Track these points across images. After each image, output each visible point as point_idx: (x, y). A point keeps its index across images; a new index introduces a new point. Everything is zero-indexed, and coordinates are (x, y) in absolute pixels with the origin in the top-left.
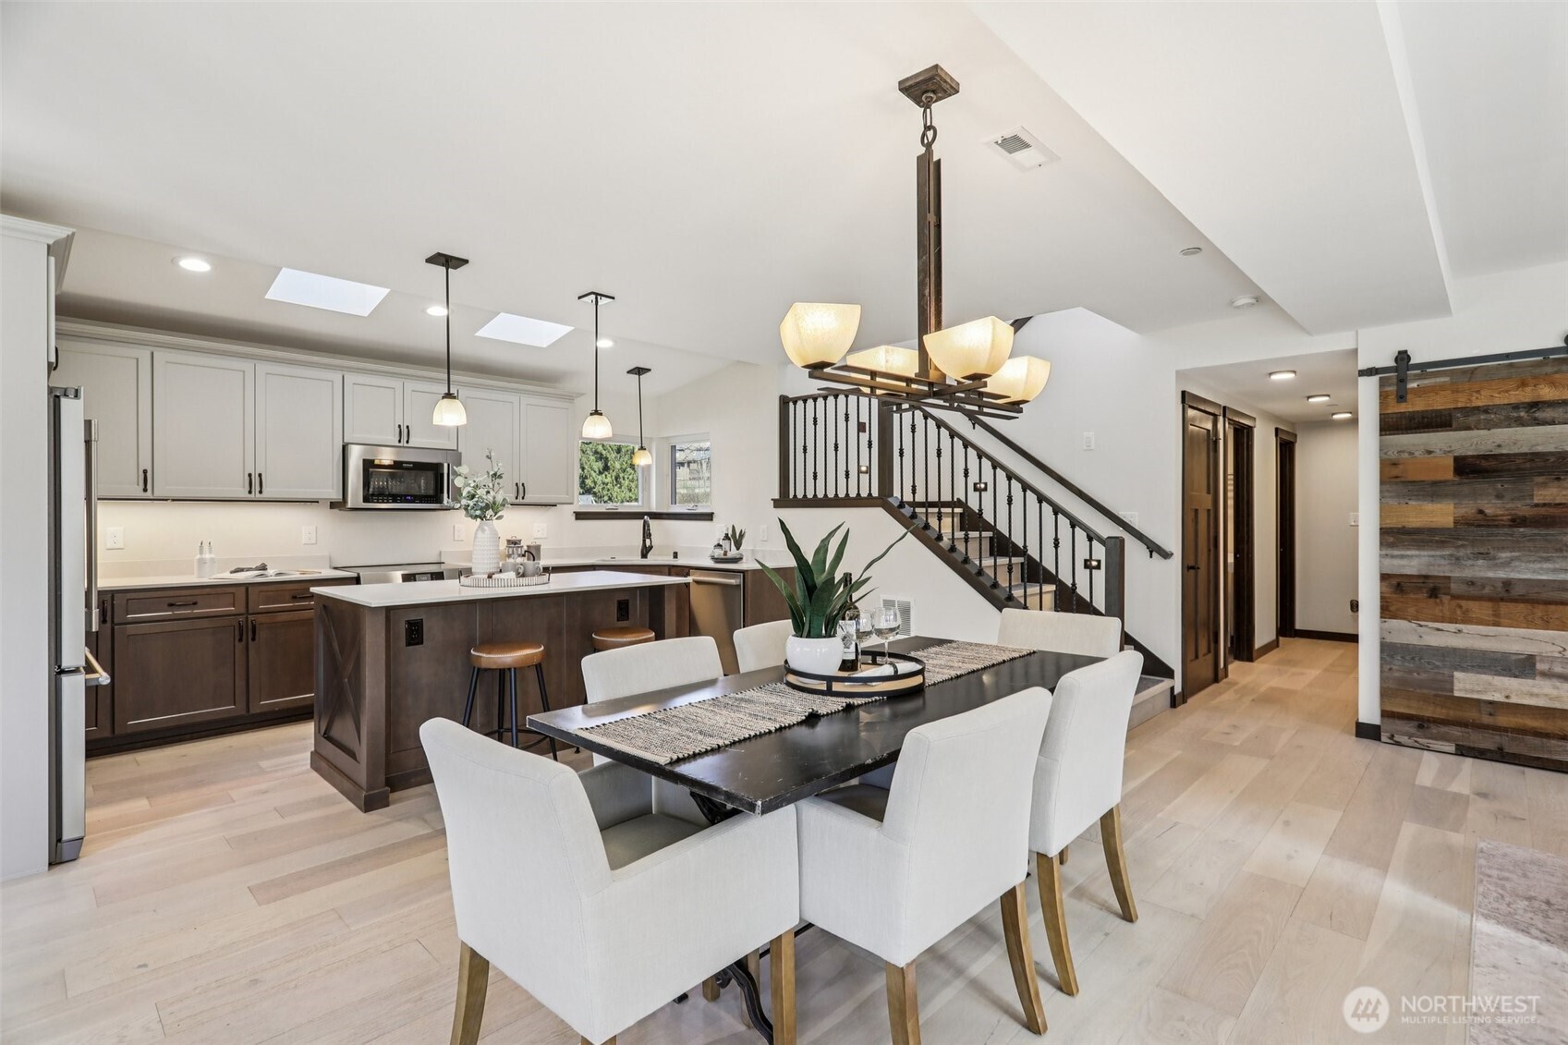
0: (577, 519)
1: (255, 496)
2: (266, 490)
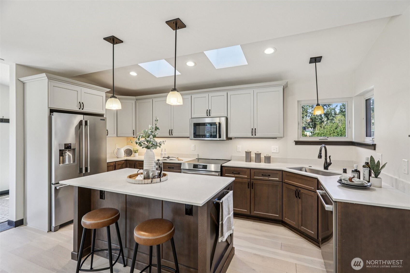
0: (296, 144)
1: (171, 136)
2: (173, 134)
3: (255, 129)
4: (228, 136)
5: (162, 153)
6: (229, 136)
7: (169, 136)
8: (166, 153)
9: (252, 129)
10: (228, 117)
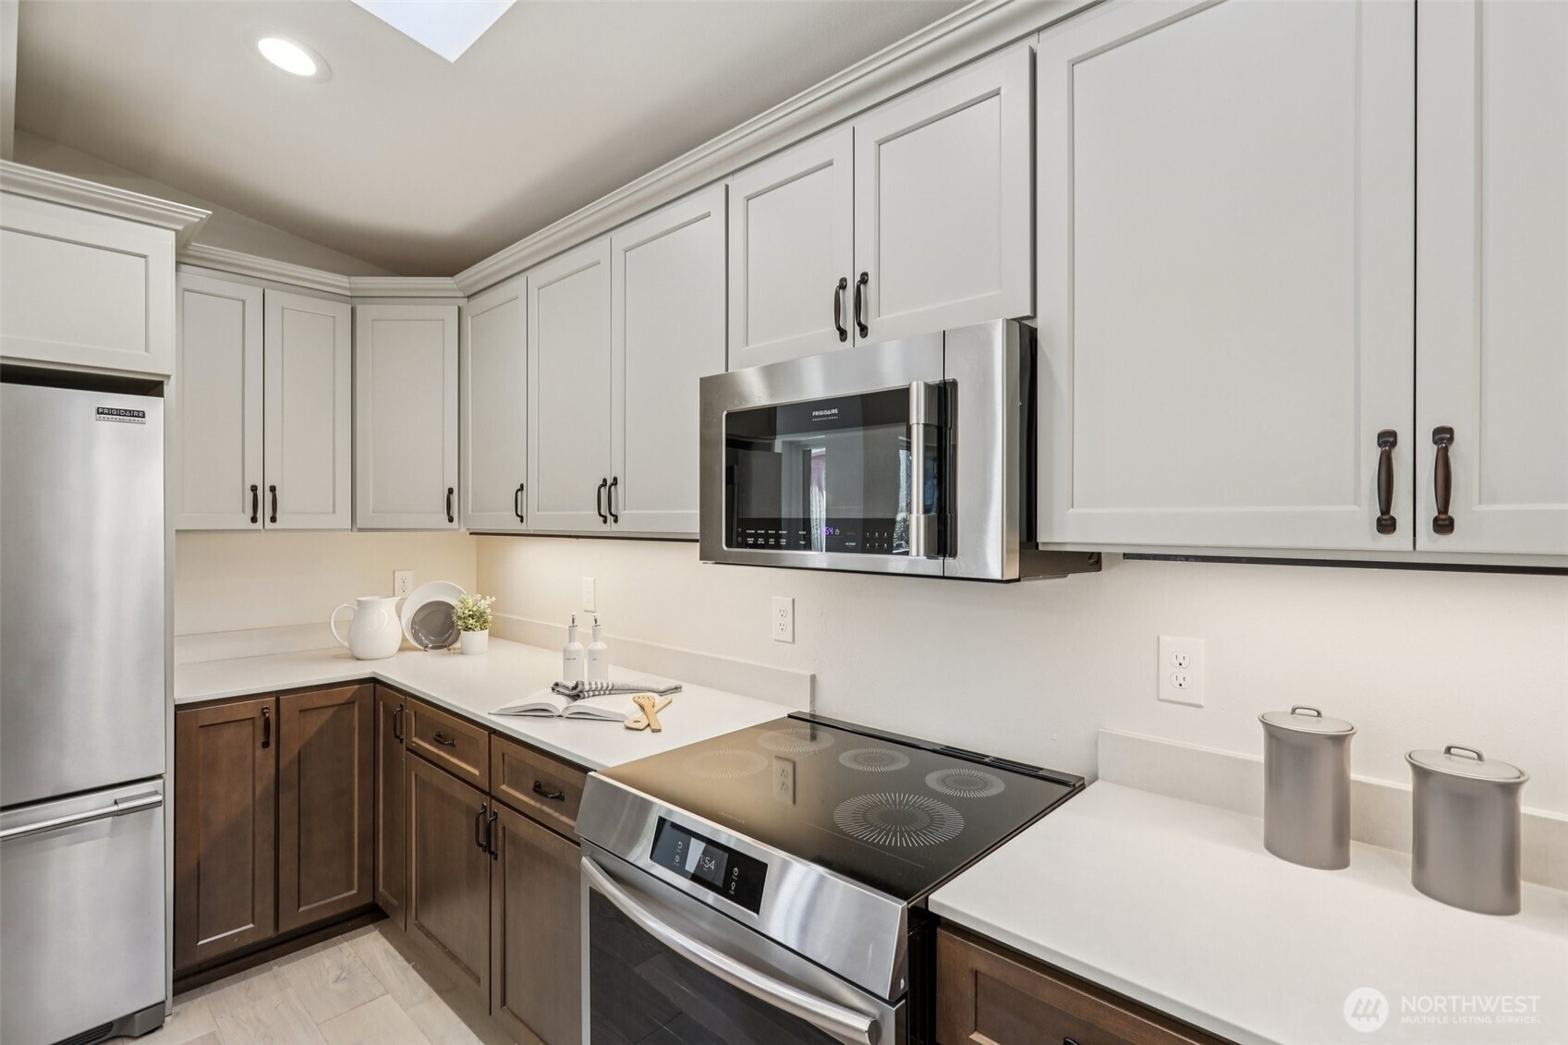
1: (611, 528)
2: (622, 514)
3: (1444, 437)
4: (1040, 539)
5: (577, 645)
6: (1057, 531)
7: (597, 526)
8: (600, 645)
9: (1387, 440)
10: (1040, 324)
